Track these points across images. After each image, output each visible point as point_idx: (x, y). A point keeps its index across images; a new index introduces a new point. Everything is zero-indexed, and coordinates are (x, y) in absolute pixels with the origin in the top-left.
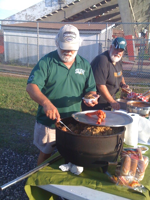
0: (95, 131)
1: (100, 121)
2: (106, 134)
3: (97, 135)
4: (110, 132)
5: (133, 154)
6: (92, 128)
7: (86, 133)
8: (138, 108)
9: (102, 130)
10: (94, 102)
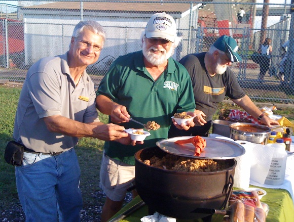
0: (193, 166)
1: (198, 151)
2: (209, 169)
3: (196, 171)
4: (215, 167)
5: (247, 198)
6: (187, 162)
7: (179, 169)
8: (248, 133)
9: (202, 164)
10: (189, 123)
